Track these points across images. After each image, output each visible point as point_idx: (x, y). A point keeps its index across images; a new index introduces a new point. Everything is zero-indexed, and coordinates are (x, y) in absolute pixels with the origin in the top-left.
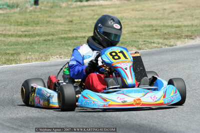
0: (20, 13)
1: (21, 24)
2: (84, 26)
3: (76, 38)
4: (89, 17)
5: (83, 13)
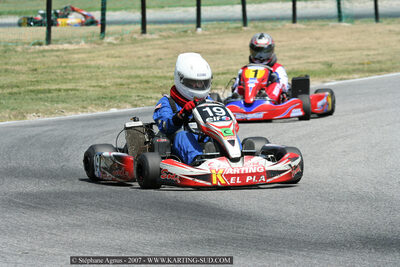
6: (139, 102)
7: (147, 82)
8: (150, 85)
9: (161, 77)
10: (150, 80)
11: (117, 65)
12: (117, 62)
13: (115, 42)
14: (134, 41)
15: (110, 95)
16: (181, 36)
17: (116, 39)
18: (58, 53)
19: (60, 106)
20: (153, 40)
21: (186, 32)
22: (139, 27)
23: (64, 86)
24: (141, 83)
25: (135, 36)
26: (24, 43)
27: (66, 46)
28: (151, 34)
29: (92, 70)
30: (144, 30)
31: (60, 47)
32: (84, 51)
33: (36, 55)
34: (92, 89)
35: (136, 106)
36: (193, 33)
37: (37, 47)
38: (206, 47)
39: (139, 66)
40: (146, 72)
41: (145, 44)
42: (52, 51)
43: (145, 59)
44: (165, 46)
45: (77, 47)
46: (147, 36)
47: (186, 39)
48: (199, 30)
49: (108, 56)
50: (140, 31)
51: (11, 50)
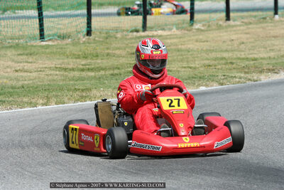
6: (225, 81)
7: (232, 63)
8: (234, 66)
9: (243, 59)
10: (234, 61)
11: (205, 49)
12: (205, 46)
13: (203, 28)
14: (219, 27)
15: (199, 75)
16: (260, 23)
17: (203, 25)
20: (236, 26)
21: (265, 18)
22: (224, 14)
24: (226, 64)
25: (221, 23)
26: (124, 30)
27: (160, 32)
28: (234, 21)
29: (183, 53)
30: (228, 18)
31: (155, 33)
32: (176, 37)
33: (133, 41)
34: (183, 69)
35: (222, 84)
36: (271, 19)
37: (135, 33)
38: (282, 31)
39: (225, 49)
40: (230, 54)
41: (229, 29)
43: (230, 43)
44: (247, 31)
45: (169, 33)
46: (231, 22)
47: (266, 25)
48: (277, 16)
49: (197, 41)
50: (225, 18)
51: (111, 37)
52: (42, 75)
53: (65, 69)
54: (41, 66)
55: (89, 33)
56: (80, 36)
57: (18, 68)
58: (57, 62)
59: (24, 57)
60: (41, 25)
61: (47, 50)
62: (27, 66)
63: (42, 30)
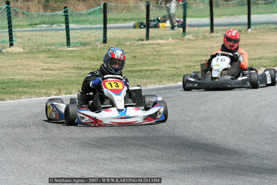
0: (91, 50)
1: (93, 59)
2: (146, 61)
3: (141, 71)
4: (149, 53)
5: (144, 50)
11: (190, 54)
12: (191, 51)
13: (192, 38)
14: (205, 38)
15: (179, 73)
17: (193, 36)
18: (153, 46)
19: (144, 81)
20: (217, 37)
21: (241, 31)
22: (209, 28)
23: (151, 68)
25: (207, 34)
26: (132, 40)
27: (159, 41)
28: (217, 33)
29: (173, 57)
30: (212, 31)
31: (155, 42)
32: (170, 45)
33: (138, 47)
34: (169, 69)
36: (245, 31)
37: (140, 42)
38: (252, 41)
39: (205, 54)
41: (211, 39)
42: (150, 44)
43: (210, 50)
45: (166, 42)
46: (214, 34)
48: (250, 30)
49: (186, 48)
50: (210, 31)
51: (121, 44)
52: (62, 72)
53: (80, 69)
54: (62, 66)
55: (105, 41)
56: (98, 43)
57: (45, 68)
58: (76, 63)
59: (52, 59)
60: (68, 35)
61: (70, 55)
62: (52, 66)
63: (68, 39)
